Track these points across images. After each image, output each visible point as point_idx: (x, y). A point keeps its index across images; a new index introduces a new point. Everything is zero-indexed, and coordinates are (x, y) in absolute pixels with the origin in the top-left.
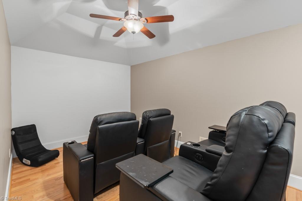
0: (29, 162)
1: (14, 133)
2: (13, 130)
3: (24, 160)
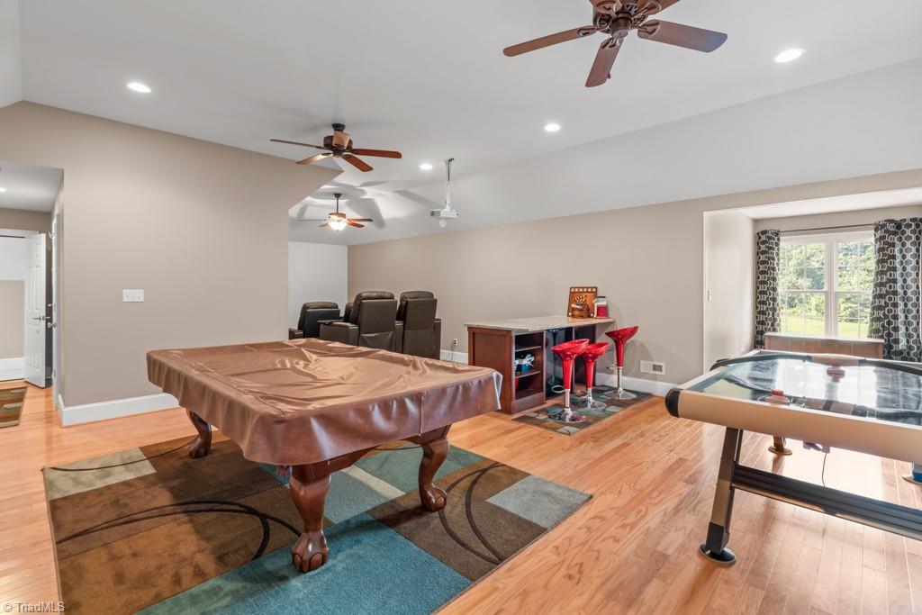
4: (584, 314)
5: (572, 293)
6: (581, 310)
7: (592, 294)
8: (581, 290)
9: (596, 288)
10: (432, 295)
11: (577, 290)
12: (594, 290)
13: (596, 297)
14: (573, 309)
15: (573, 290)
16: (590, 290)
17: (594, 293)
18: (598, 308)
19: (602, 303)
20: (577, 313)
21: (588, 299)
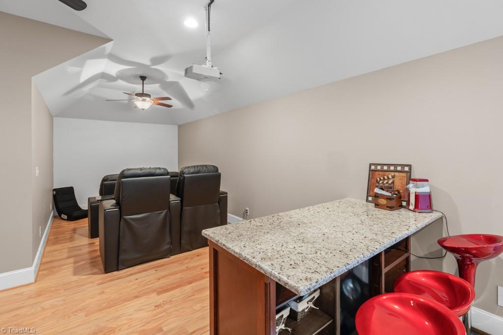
0: (66, 217)
1: (55, 192)
2: (54, 190)
3: (63, 216)
4: (393, 203)
5: (372, 172)
6: (389, 199)
7: (404, 175)
8: (385, 168)
9: (410, 166)
10: (216, 169)
11: (379, 168)
12: (407, 169)
13: (410, 179)
14: (377, 196)
15: (373, 167)
16: (399, 168)
17: (407, 172)
18: (417, 197)
19: (424, 189)
20: (383, 201)
21: (399, 182)
